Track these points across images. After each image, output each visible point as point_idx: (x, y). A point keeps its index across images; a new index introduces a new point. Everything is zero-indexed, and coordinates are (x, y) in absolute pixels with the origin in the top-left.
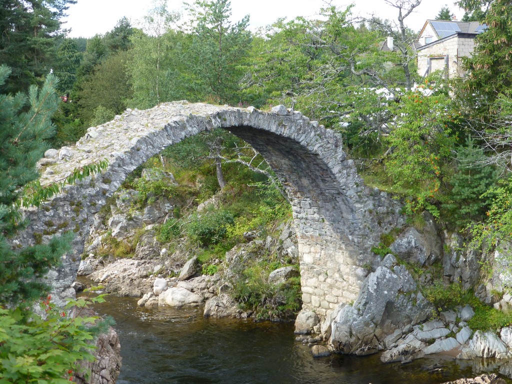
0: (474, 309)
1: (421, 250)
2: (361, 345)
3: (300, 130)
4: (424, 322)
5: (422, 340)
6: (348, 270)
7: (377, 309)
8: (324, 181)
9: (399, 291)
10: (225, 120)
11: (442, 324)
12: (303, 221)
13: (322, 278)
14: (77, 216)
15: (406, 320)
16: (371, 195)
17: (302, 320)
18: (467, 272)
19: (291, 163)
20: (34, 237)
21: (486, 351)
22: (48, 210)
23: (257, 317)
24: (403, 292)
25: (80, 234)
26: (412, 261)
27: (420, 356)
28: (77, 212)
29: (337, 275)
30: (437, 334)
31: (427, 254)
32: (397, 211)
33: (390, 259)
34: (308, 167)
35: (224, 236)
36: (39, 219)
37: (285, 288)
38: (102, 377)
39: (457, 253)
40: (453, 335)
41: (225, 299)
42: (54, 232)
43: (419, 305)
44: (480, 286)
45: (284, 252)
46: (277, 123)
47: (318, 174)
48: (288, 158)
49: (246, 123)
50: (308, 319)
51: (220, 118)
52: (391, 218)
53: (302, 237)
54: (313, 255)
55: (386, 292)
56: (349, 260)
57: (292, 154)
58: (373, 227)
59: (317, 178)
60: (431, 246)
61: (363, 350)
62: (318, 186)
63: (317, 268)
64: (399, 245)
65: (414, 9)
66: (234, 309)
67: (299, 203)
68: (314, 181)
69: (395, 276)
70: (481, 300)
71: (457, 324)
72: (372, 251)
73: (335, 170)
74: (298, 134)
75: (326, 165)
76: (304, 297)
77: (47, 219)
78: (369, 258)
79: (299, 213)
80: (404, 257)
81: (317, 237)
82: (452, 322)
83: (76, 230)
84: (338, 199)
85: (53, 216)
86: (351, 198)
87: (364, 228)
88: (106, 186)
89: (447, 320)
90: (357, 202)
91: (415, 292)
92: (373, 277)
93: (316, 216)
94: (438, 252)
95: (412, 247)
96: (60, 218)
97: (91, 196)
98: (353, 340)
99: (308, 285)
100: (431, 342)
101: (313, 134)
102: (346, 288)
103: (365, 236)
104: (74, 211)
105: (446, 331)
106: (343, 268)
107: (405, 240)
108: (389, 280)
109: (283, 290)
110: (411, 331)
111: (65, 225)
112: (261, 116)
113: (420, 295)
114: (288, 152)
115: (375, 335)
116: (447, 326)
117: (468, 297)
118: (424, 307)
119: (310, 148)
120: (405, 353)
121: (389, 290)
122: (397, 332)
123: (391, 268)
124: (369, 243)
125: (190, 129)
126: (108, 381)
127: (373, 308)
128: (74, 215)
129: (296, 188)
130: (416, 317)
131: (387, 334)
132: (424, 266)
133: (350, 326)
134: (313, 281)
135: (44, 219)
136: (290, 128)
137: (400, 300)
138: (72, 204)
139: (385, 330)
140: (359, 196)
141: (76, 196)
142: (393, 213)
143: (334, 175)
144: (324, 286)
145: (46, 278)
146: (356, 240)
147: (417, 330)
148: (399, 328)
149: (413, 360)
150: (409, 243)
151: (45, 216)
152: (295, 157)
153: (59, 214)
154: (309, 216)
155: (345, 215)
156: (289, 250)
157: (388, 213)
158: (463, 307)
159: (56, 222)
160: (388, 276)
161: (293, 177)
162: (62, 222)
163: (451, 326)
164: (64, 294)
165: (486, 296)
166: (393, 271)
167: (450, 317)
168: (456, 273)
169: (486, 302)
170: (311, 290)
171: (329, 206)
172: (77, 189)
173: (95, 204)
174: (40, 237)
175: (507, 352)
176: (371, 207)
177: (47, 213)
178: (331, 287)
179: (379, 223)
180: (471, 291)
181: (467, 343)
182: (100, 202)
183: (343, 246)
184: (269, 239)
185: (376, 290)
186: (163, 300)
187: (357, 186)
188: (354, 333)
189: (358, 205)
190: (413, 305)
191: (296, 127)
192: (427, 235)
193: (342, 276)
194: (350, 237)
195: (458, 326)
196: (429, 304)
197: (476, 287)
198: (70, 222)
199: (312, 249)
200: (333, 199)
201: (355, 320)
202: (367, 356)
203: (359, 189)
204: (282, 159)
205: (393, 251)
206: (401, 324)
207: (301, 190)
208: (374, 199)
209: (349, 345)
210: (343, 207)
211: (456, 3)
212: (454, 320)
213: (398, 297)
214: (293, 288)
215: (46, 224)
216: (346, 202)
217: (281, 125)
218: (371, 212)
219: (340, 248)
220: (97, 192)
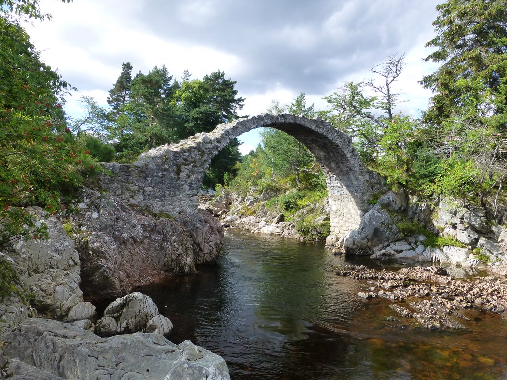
0: (427, 236)
1: (396, 203)
2: (359, 250)
3: (328, 131)
4: (397, 241)
5: (395, 251)
6: (354, 212)
7: (369, 232)
8: (342, 163)
9: (382, 223)
10: (286, 119)
11: (407, 243)
12: (332, 188)
13: (341, 218)
14: (202, 158)
15: (386, 239)
16: (368, 172)
17: (329, 240)
18: (422, 216)
19: (325, 154)
20: (177, 165)
21: (434, 258)
22: (185, 152)
23: (308, 238)
24: (384, 224)
25: (203, 168)
26: (390, 209)
27: (393, 258)
28: (202, 155)
29: (348, 215)
30: (404, 248)
31: (399, 206)
32: (382, 183)
33: (378, 206)
34: (334, 155)
35: (297, 205)
36: (180, 156)
37: (323, 225)
38: (210, 246)
39: (417, 206)
40: (413, 249)
41: (293, 231)
42: (188, 165)
43: (394, 231)
44: (430, 224)
45: (324, 211)
46: (315, 125)
47: (339, 159)
48: (323, 151)
49: (298, 122)
50: (332, 239)
51: (283, 117)
52: (379, 186)
53: (331, 197)
54: (336, 205)
55: (374, 223)
56: (356, 207)
57: (326, 148)
58: (369, 189)
59: (339, 162)
60: (401, 202)
61: (360, 252)
62: (339, 167)
63: (339, 212)
64: (383, 199)
65: (395, 79)
66: (297, 235)
67: (330, 178)
68: (337, 164)
69: (380, 215)
70: (431, 232)
71: (416, 244)
72: (368, 202)
73: (348, 156)
74: (327, 133)
75: (343, 152)
76: (332, 229)
77: (185, 157)
78: (366, 206)
79: (330, 184)
80: (386, 206)
81: (339, 196)
82: (413, 243)
83: (200, 166)
84: (350, 173)
85: (188, 156)
86: (356, 172)
87: (364, 189)
88: (218, 145)
89: (410, 241)
90: (360, 175)
91: (392, 225)
92: (367, 215)
93: (339, 184)
94: (406, 206)
95: (390, 201)
96: (192, 158)
97: (210, 149)
98: (355, 247)
99: (333, 222)
100: (401, 252)
101: (336, 134)
102: (353, 222)
103: (364, 194)
104: (200, 155)
105: (410, 247)
106: (352, 211)
107: (386, 197)
108: (376, 217)
109: (321, 226)
110: (388, 245)
111: (194, 162)
112: (306, 120)
113: (394, 226)
114: (323, 147)
115: (367, 246)
116: (410, 244)
117: (423, 229)
118: (397, 233)
119: (334, 141)
120: (384, 255)
121: (377, 222)
122: (381, 246)
123: (378, 211)
124: (366, 198)
125: (266, 121)
126: (213, 249)
127: (367, 231)
128: (200, 157)
129: (328, 170)
130: (391, 238)
131: (375, 246)
132: (397, 212)
133: (354, 239)
134: (336, 220)
135: (182, 157)
136: (323, 129)
137: (382, 228)
138: (199, 151)
139: (374, 244)
140: (361, 172)
141: (201, 147)
142: (380, 184)
143: (347, 158)
144: (342, 222)
145: (182, 188)
146: (359, 196)
147: (392, 245)
148: (381, 243)
149: (389, 259)
150: (389, 198)
151: (184, 156)
152: (327, 149)
153: (191, 156)
154: (335, 185)
155: (353, 182)
156: (327, 210)
157: (377, 183)
158: (420, 235)
159: (190, 159)
160: (376, 214)
161: (327, 163)
162: (193, 160)
163: (413, 244)
164: (192, 199)
165: (434, 230)
166: (379, 212)
167: (411, 239)
168: (416, 217)
169: (434, 233)
170: (335, 225)
171: (345, 178)
172: (202, 144)
173: (212, 153)
174: (180, 166)
175: (447, 260)
176: (368, 178)
177: (185, 154)
178: (345, 222)
179: (372, 188)
180: (425, 226)
181: (422, 253)
182: (215, 153)
183: (352, 199)
184: (318, 205)
185: (369, 221)
186: (263, 231)
187: (360, 166)
188: (355, 243)
189: (360, 177)
190: (390, 231)
191: (326, 129)
192: (399, 196)
193: (351, 216)
194: (356, 194)
195: (416, 245)
196: (399, 231)
197: (428, 225)
198: (197, 161)
199: (336, 203)
200: (347, 174)
201: (356, 236)
202: (363, 256)
203: (361, 168)
204: (320, 152)
205: (380, 202)
206: (383, 242)
207: (331, 170)
208: (369, 175)
209: (352, 249)
210: (352, 178)
211: (419, 82)
212: (414, 242)
213: (381, 226)
214: (326, 225)
215: (184, 160)
216: (354, 174)
217: (317, 126)
218: (367, 181)
219: (351, 201)
220: (214, 147)
